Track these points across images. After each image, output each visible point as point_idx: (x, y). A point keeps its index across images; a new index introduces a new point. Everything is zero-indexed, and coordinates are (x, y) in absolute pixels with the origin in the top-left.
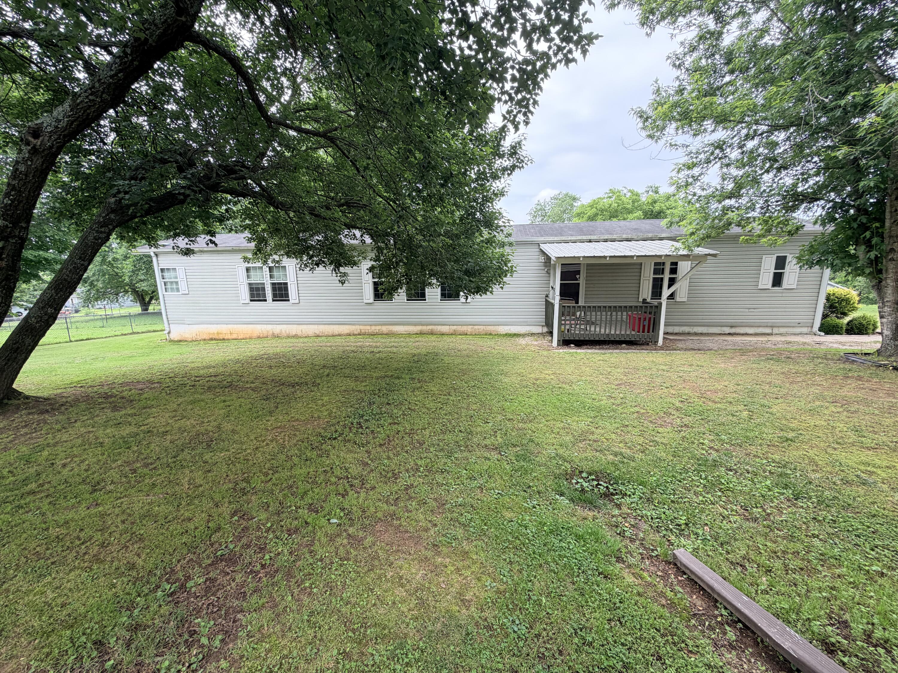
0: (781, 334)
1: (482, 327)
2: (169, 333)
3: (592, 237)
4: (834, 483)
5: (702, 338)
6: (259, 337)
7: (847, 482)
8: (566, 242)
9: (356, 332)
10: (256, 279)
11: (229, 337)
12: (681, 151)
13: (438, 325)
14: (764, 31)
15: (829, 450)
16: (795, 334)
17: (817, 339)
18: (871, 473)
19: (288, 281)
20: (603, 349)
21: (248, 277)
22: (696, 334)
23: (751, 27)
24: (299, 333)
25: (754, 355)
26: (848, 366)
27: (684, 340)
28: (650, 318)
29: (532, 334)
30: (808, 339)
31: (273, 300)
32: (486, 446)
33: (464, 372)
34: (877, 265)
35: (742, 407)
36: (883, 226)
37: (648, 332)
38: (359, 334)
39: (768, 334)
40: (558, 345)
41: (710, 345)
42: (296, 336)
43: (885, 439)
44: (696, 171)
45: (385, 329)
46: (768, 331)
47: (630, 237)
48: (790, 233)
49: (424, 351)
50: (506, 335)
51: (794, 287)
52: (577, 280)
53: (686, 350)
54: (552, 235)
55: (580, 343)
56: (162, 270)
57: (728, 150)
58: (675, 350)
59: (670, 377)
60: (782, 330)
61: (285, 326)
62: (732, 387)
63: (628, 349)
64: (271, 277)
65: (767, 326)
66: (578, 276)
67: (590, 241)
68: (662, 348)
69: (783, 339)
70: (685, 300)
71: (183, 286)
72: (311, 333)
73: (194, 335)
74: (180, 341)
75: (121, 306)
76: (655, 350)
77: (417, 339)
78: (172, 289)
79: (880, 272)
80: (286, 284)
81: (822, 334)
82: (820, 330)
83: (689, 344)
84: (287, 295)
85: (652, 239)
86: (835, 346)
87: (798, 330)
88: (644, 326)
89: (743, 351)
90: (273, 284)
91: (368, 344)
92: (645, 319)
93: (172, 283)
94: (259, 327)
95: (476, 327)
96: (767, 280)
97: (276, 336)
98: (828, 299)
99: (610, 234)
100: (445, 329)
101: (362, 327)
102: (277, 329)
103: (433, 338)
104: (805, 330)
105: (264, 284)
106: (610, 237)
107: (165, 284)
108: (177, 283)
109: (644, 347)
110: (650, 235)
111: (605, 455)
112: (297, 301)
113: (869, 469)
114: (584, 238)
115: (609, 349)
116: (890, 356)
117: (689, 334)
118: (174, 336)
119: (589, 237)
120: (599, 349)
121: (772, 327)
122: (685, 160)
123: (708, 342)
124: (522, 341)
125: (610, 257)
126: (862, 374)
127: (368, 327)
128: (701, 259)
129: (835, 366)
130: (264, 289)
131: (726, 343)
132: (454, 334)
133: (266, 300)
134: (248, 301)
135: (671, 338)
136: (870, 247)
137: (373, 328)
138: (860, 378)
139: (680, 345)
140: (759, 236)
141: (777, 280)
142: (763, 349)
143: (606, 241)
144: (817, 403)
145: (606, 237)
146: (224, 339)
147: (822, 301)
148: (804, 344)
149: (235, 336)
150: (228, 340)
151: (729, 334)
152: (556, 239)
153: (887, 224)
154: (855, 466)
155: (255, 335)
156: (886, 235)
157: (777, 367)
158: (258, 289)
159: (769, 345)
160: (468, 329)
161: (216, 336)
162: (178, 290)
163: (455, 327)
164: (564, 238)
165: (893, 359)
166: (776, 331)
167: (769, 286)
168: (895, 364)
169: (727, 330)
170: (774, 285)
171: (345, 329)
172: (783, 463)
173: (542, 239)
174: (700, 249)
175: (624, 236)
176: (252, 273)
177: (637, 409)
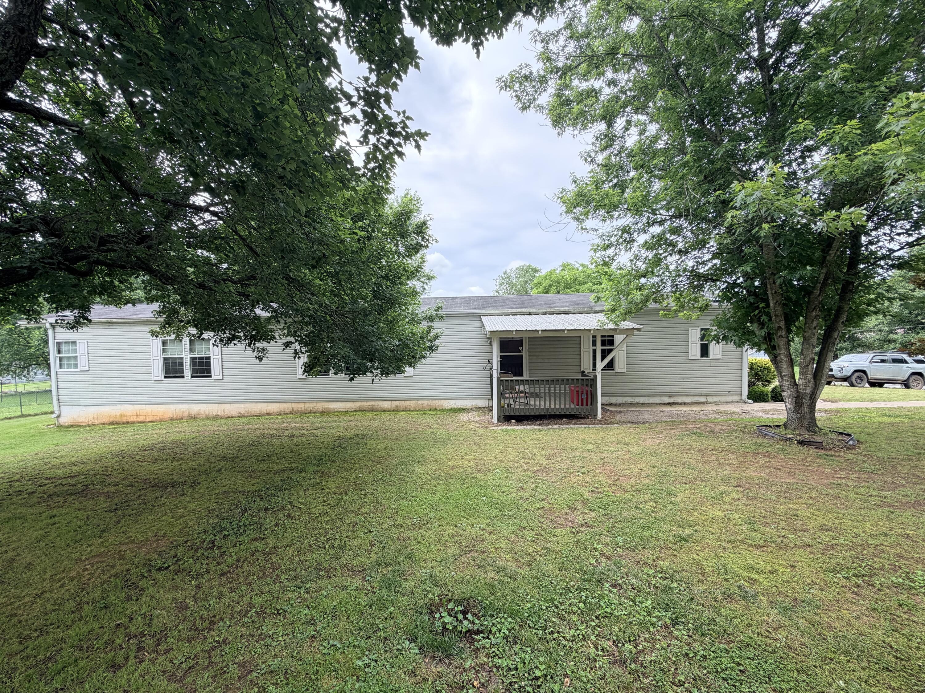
0: (715, 403)
1: (426, 402)
2: (58, 417)
3: (532, 310)
4: (716, 600)
5: (642, 409)
6: (172, 419)
7: (728, 597)
8: (507, 315)
9: (287, 411)
10: (173, 352)
11: (135, 420)
12: (592, 235)
13: (379, 400)
14: (656, 139)
15: (720, 551)
16: (727, 403)
17: (746, 407)
18: (753, 581)
19: (211, 355)
20: (543, 424)
21: (164, 351)
22: (638, 405)
23: (647, 134)
24: (221, 413)
25: (682, 428)
26: (760, 440)
27: (624, 412)
28: (587, 391)
29: (478, 409)
30: (737, 408)
31: (192, 377)
32: (353, 567)
33: (380, 460)
34: (770, 341)
35: (647, 497)
36: (768, 306)
37: (587, 405)
38: (291, 413)
39: (703, 403)
40: (499, 421)
41: (647, 417)
42: (216, 417)
43: (774, 533)
44: (611, 252)
45: (320, 406)
46: (703, 399)
47: (567, 309)
48: (701, 309)
49: (350, 434)
50: (451, 410)
51: (720, 357)
52: (520, 352)
53: (624, 423)
54: (494, 308)
55: (521, 419)
56: (59, 344)
57: (635, 234)
58: (613, 423)
59: (591, 460)
60: (716, 399)
61: (204, 406)
62: (646, 471)
63: (567, 424)
64: (191, 350)
65: (701, 395)
66: (520, 348)
67: (530, 314)
68: (600, 422)
69: (715, 408)
70: (624, 370)
71: (82, 362)
72: (234, 413)
73: (91, 418)
74: (72, 426)
75: (29, 381)
76: (594, 424)
77: (352, 418)
78: (69, 366)
79: (774, 348)
80: (209, 358)
81: (751, 401)
82: (748, 398)
83: (628, 417)
84: (209, 371)
85: (588, 313)
86: (760, 414)
87: (730, 398)
88: (582, 399)
89: (674, 424)
90: (193, 359)
91: (293, 425)
92: (582, 393)
93: (69, 358)
94: (172, 407)
95: (420, 402)
96: (695, 351)
97: (193, 418)
98: (751, 368)
99: (550, 307)
100: (386, 405)
101: (294, 405)
102: (195, 409)
103: (371, 415)
104: (736, 398)
105: (182, 358)
106: (549, 310)
107: (61, 359)
108: (75, 358)
109: (583, 421)
110: (586, 309)
111: (486, 572)
112: (220, 377)
113: (752, 576)
114: (524, 310)
115: (549, 424)
116: (795, 429)
117: (631, 404)
118: (65, 420)
119: (529, 310)
120: (539, 425)
121: (706, 396)
122: (598, 241)
123: (647, 414)
124: (464, 417)
125: (542, 331)
126: (770, 449)
127: (302, 405)
128: (628, 332)
129: (749, 440)
130: (181, 364)
131: (662, 414)
132: (396, 410)
133: (183, 377)
134: (161, 377)
135: (612, 409)
136: (762, 325)
137: (307, 405)
138: (767, 455)
139: (618, 418)
140: (675, 311)
141: (705, 351)
142: (695, 421)
143: (545, 314)
144: (722, 488)
145: (545, 310)
146: (128, 423)
147: (746, 370)
148: (733, 413)
149: (141, 419)
150: (133, 423)
151: (669, 404)
152: (497, 311)
153: (772, 304)
154: (739, 571)
155: (167, 416)
156: (772, 314)
157: (697, 444)
158: (175, 364)
159: (701, 416)
160: (412, 404)
161: (118, 419)
162: (76, 366)
163: (397, 403)
164: (504, 311)
165: (797, 432)
166: (710, 399)
167: (698, 356)
168: (798, 438)
169: (667, 400)
170: (702, 356)
171: (274, 408)
172: (671, 572)
173: (483, 311)
174: (626, 323)
175: (562, 310)
176: (169, 346)
177: (543, 504)
